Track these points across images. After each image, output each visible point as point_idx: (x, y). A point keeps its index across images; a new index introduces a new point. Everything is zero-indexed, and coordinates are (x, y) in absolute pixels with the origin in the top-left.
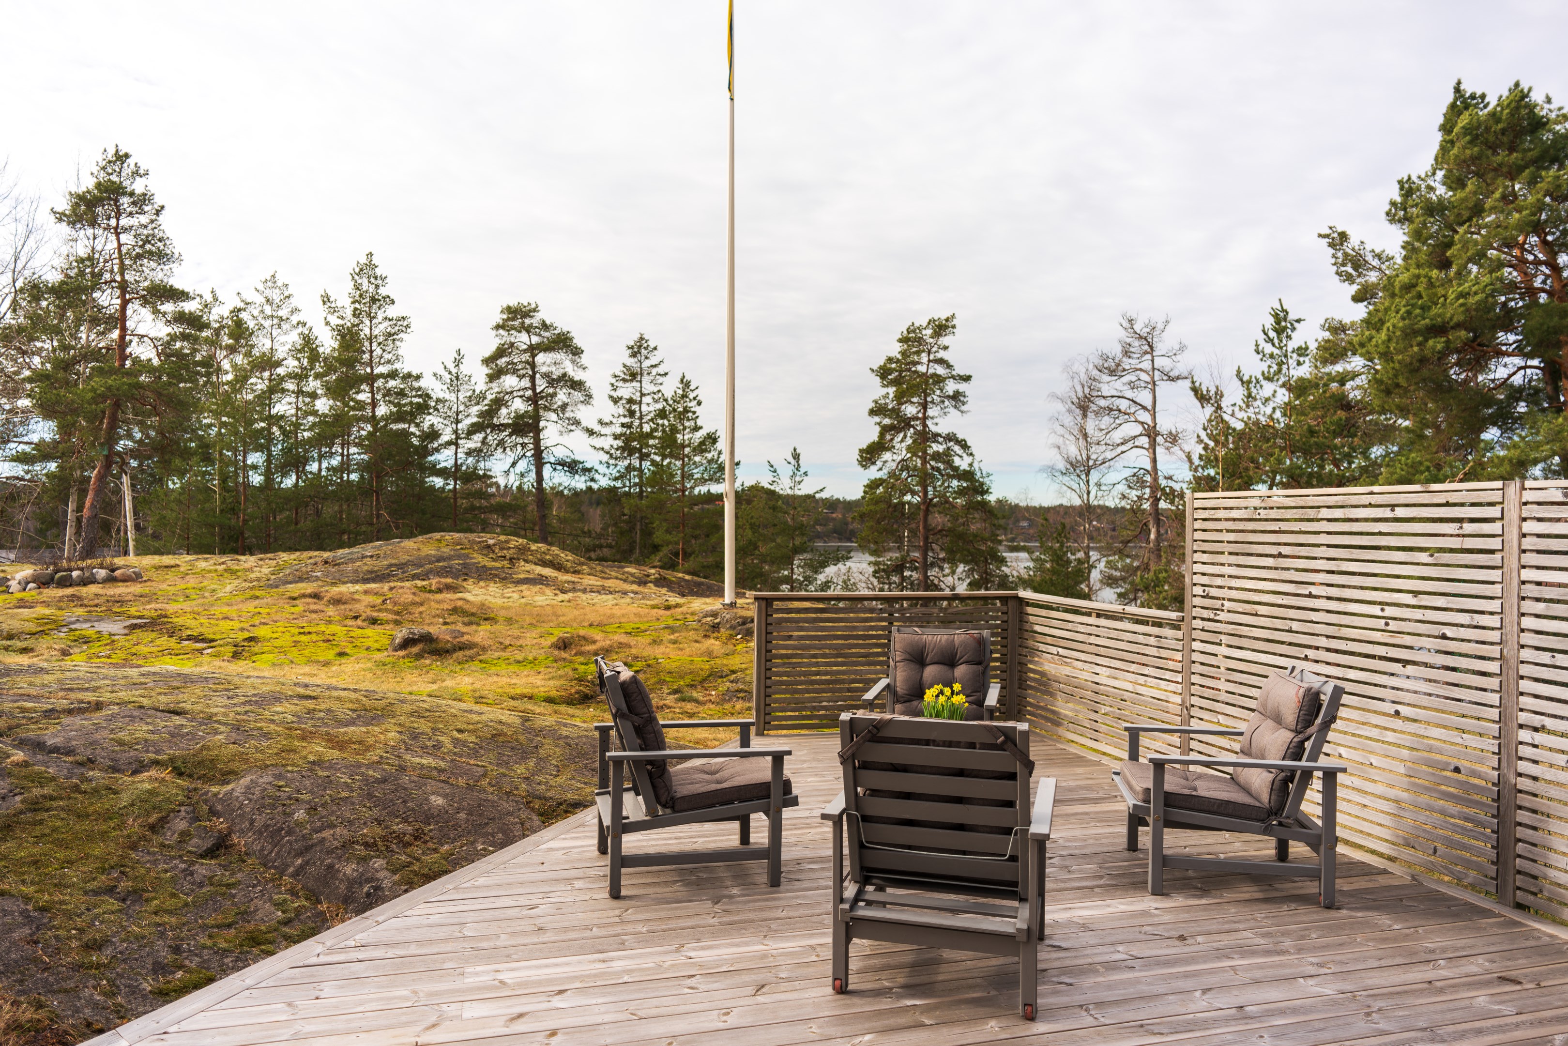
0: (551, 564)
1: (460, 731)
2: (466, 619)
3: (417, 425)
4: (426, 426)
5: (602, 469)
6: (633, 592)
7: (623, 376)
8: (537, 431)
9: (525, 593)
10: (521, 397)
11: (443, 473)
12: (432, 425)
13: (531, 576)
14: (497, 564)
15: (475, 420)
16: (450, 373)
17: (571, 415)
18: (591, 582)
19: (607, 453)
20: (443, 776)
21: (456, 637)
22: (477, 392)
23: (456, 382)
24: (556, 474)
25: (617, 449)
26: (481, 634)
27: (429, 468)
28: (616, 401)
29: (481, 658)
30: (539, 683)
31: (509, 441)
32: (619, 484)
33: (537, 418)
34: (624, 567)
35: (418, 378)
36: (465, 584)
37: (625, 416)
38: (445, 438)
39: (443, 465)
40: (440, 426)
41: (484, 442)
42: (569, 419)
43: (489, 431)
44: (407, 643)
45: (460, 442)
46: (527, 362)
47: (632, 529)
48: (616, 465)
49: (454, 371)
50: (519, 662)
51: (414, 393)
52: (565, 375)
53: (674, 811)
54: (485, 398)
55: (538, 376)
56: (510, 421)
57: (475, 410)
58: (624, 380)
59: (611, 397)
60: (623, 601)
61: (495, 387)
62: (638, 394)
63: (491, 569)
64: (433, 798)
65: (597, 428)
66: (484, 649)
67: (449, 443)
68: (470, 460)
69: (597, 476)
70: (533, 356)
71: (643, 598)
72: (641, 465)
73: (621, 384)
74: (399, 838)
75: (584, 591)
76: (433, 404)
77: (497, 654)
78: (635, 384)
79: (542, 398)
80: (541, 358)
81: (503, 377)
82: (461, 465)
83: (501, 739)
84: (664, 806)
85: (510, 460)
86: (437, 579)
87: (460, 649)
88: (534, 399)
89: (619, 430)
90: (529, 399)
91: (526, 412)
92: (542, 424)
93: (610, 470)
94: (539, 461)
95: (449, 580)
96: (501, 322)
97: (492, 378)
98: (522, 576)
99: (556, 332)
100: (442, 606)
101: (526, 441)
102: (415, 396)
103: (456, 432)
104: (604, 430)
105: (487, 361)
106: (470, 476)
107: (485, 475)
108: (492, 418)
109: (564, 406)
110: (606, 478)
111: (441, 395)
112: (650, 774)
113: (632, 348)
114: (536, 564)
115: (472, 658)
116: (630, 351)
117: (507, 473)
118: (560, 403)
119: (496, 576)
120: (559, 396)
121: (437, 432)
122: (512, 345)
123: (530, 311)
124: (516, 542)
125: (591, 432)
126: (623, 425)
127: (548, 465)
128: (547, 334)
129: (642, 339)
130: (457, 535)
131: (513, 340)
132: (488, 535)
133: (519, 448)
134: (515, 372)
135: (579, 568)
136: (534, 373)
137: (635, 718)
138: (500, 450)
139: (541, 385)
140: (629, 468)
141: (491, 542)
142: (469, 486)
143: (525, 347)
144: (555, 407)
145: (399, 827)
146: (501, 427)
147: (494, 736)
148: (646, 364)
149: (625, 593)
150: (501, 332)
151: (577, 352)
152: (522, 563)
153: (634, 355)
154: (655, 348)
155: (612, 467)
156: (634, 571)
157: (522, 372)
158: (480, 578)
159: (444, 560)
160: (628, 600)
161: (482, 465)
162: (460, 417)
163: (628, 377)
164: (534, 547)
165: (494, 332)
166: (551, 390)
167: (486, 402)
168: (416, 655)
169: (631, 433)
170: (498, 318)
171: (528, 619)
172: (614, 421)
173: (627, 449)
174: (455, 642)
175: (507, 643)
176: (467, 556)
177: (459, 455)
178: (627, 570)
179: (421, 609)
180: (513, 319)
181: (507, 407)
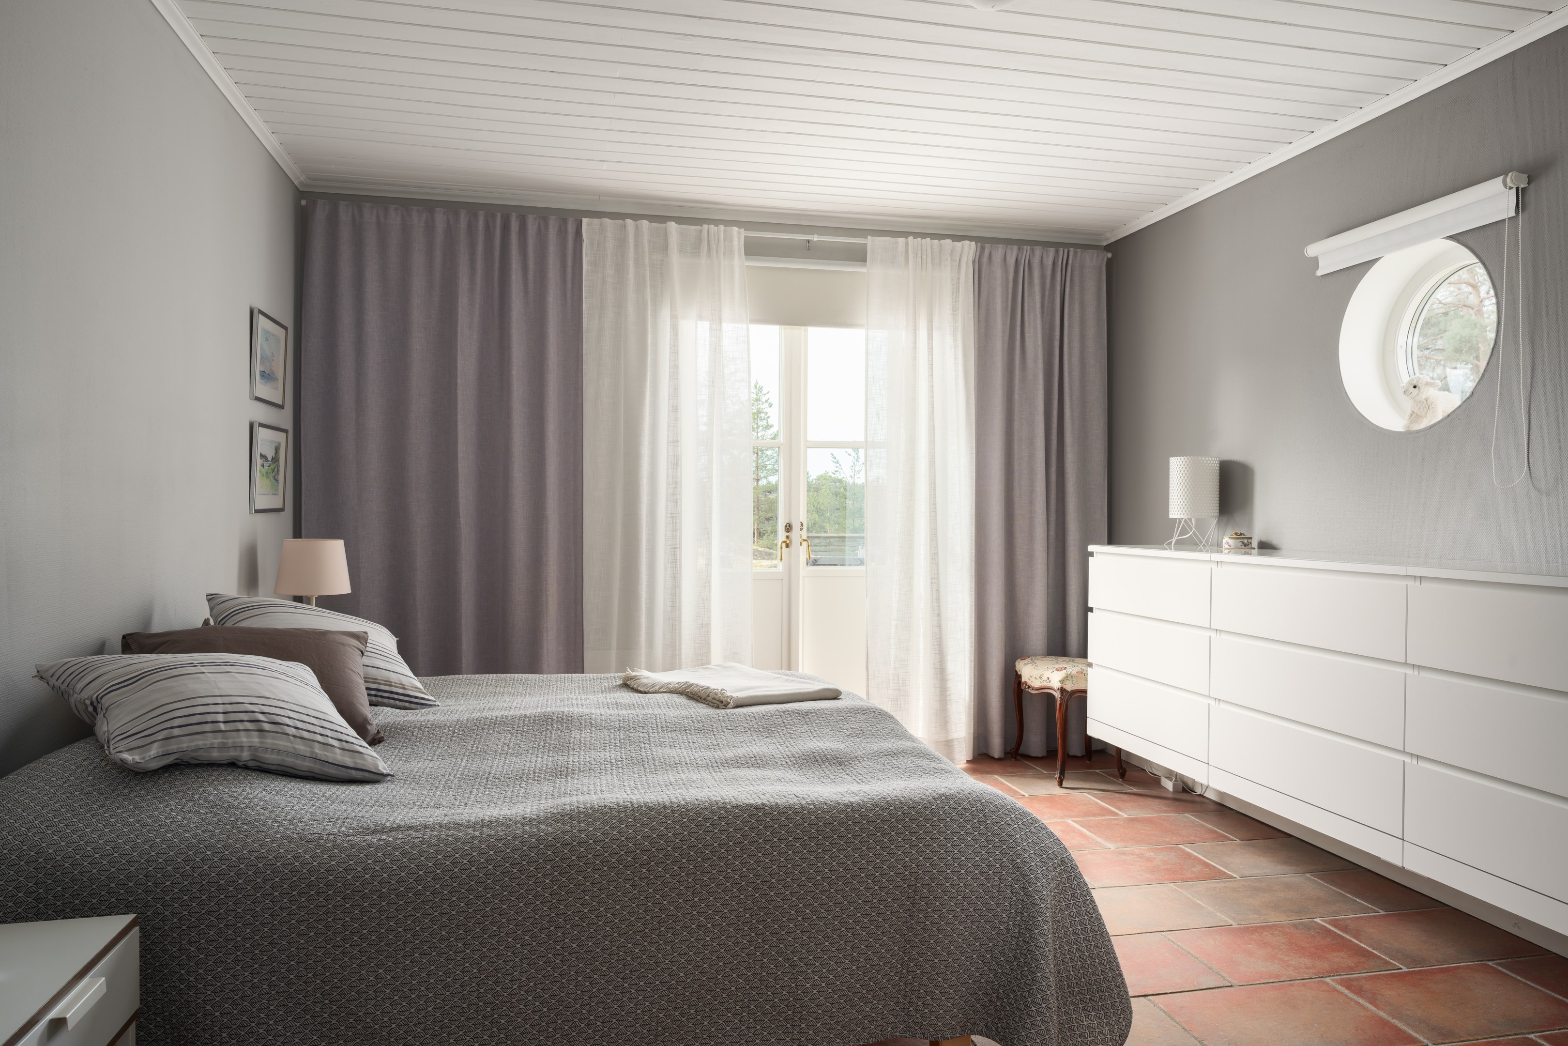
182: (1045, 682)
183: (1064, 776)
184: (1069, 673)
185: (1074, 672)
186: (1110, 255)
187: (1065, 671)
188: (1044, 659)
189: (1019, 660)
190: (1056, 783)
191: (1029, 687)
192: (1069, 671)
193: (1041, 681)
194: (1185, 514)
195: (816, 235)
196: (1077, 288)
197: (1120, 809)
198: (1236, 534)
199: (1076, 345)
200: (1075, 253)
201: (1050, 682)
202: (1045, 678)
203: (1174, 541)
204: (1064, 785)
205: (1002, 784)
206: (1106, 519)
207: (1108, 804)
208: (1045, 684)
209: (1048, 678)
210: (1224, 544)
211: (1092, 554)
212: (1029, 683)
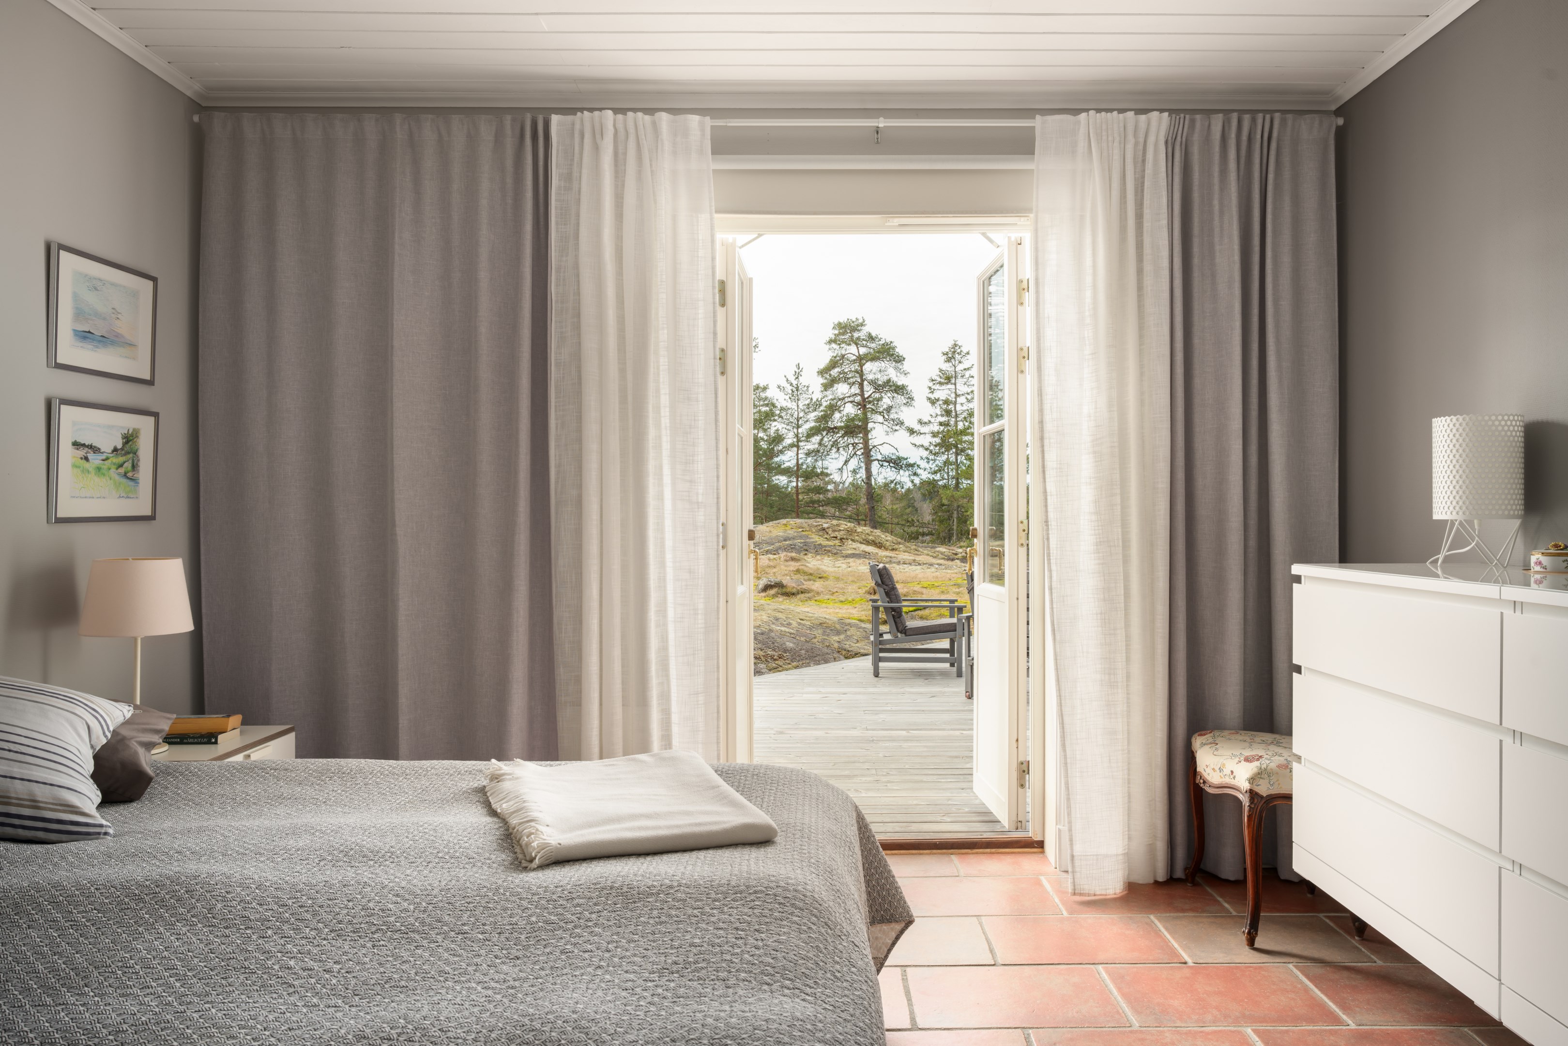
0: (874, 543)
1: (801, 619)
2: (806, 577)
3: (765, 430)
4: (772, 432)
5: (923, 464)
6: (938, 564)
7: (939, 380)
8: (866, 431)
9: (851, 564)
10: (851, 402)
11: (787, 472)
12: (778, 430)
13: (857, 552)
14: (830, 543)
15: (813, 424)
16: (791, 384)
17: (896, 416)
18: (904, 557)
19: (927, 449)
20: (793, 636)
21: (799, 585)
22: (814, 400)
23: (796, 392)
24: (883, 470)
25: (936, 446)
26: (817, 585)
27: (776, 468)
28: (933, 402)
29: (816, 598)
30: (854, 612)
31: (842, 442)
32: (938, 477)
33: (866, 420)
34: (936, 547)
35: (765, 389)
36: (805, 557)
37: (942, 415)
38: (788, 441)
39: (787, 465)
40: (784, 431)
41: (820, 444)
42: (893, 420)
43: (824, 433)
44: (767, 588)
45: (801, 444)
46: (856, 371)
47: (950, 517)
48: (935, 460)
49: (795, 383)
50: (842, 602)
51: (762, 403)
52: (889, 381)
53: (906, 636)
54: (821, 405)
55: (865, 383)
56: (842, 424)
57: (812, 416)
58: (941, 383)
59: (929, 399)
60: (929, 570)
61: (829, 395)
62: (953, 395)
63: (825, 546)
64: (788, 643)
65: (917, 427)
66: (818, 593)
67: (792, 446)
68: (809, 460)
69: (919, 471)
70: (861, 366)
71: (946, 569)
72: (957, 460)
73: (937, 387)
74: (772, 657)
75: (899, 563)
76: (778, 412)
77: (827, 597)
78: (950, 386)
79: (870, 402)
80: (868, 366)
81: (836, 385)
82: (802, 464)
83: (825, 625)
84: (901, 633)
85: (843, 459)
86: (785, 553)
87: (802, 593)
88: (863, 404)
89: (936, 428)
90: (858, 404)
91: (856, 415)
92: (870, 425)
93: (930, 465)
94: (868, 458)
95: (793, 555)
96: (833, 337)
97: (827, 387)
98: (850, 552)
99: (881, 342)
100: (789, 569)
101: (856, 441)
102: (762, 406)
103: (797, 436)
104: (924, 429)
105: (821, 373)
106: (809, 475)
107: (822, 473)
108: (827, 422)
109: (889, 409)
110: (926, 472)
111: (784, 404)
112: (893, 616)
113: (947, 354)
114: (861, 543)
115: (810, 599)
116: (945, 357)
117: (841, 470)
118: (885, 406)
119: (829, 551)
120: (884, 400)
121: (780, 436)
122: (843, 356)
123: (858, 325)
124: (845, 525)
125: (912, 431)
126: (941, 424)
127: (876, 462)
128: (873, 345)
129: (956, 345)
130: (798, 521)
131: (843, 352)
132: (824, 520)
133: (851, 447)
134: (846, 380)
135: (896, 546)
136: (863, 380)
137: (885, 587)
138: (834, 450)
139: (869, 390)
140: (947, 463)
141: (825, 526)
142: (809, 483)
143: (854, 358)
144: (881, 409)
145: (770, 652)
146: (835, 430)
147: (821, 624)
148: (960, 367)
149: (931, 565)
150: (834, 345)
151: (899, 360)
152: (850, 542)
153: (949, 360)
154: (968, 353)
155: (931, 462)
156: (944, 550)
157: (851, 380)
158: (817, 553)
159: (790, 540)
160: (933, 569)
161: (819, 463)
162: (800, 423)
163: (943, 381)
164: (859, 529)
165: (828, 346)
166: (877, 395)
167: (822, 408)
168: (773, 595)
169: (948, 430)
170: (831, 333)
171: (851, 578)
172: (932, 420)
173: (945, 445)
174: (799, 588)
175: (835, 590)
176: (807, 537)
177: (800, 456)
178: (938, 549)
179: (774, 570)
180: (843, 334)
181: (840, 412)
182: (1227, 777)
183: (1256, 931)
184: (1264, 766)
185: (1273, 765)
186: (1340, 121)
187: (1257, 764)
188: (1233, 737)
189: (1196, 735)
190: (1244, 938)
191: (1204, 782)
192: (1264, 763)
193: (1221, 774)
194: (1461, 513)
195: (881, 119)
196: (1287, 174)
197: (1345, 1008)
198: (1556, 546)
199: (1286, 259)
200: (1283, 122)
201: (1234, 778)
202: (1227, 771)
203: (1441, 557)
204: (1259, 942)
205: (1158, 934)
206: (1337, 522)
207: (1326, 995)
208: (1228, 780)
209: (1232, 772)
210: (1532, 564)
211: (1298, 579)
212: (1205, 775)
